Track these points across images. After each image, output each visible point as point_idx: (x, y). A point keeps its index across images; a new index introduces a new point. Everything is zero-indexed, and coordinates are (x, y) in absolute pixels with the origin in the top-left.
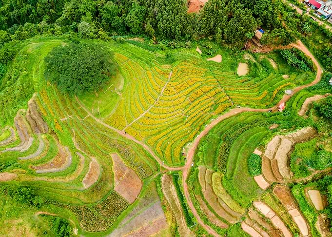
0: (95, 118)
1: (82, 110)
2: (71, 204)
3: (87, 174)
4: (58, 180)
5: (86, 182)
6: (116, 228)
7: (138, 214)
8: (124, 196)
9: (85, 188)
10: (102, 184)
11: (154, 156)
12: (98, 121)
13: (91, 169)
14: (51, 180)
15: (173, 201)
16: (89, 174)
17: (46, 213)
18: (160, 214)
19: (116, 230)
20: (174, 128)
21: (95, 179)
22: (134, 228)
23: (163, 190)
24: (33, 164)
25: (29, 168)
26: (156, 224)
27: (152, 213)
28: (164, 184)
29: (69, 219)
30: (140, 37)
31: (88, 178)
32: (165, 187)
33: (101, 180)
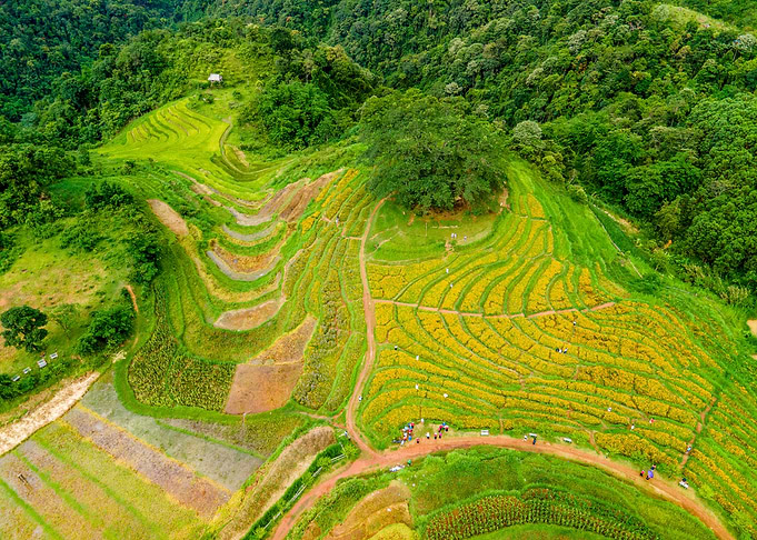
0: (363, 249)
1: (362, 225)
2: (170, 321)
3: (245, 310)
4: (209, 282)
5: (228, 319)
6: (155, 417)
7: (206, 438)
8: (236, 389)
9: (216, 324)
10: (238, 340)
11: (359, 384)
12: (362, 255)
13: (259, 309)
14: (203, 275)
15: (274, 487)
16: (248, 312)
17: (134, 297)
18: (231, 482)
19: (151, 420)
20: (464, 378)
21: (244, 327)
22: (170, 450)
23: (289, 448)
24: (221, 241)
25: (210, 241)
26: (202, 489)
27: (225, 464)
28: (305, 442)
29: (138, 335)
30: (638, 223)
31: (238, 316)
32: (299, 446)
33: (246, 335)
